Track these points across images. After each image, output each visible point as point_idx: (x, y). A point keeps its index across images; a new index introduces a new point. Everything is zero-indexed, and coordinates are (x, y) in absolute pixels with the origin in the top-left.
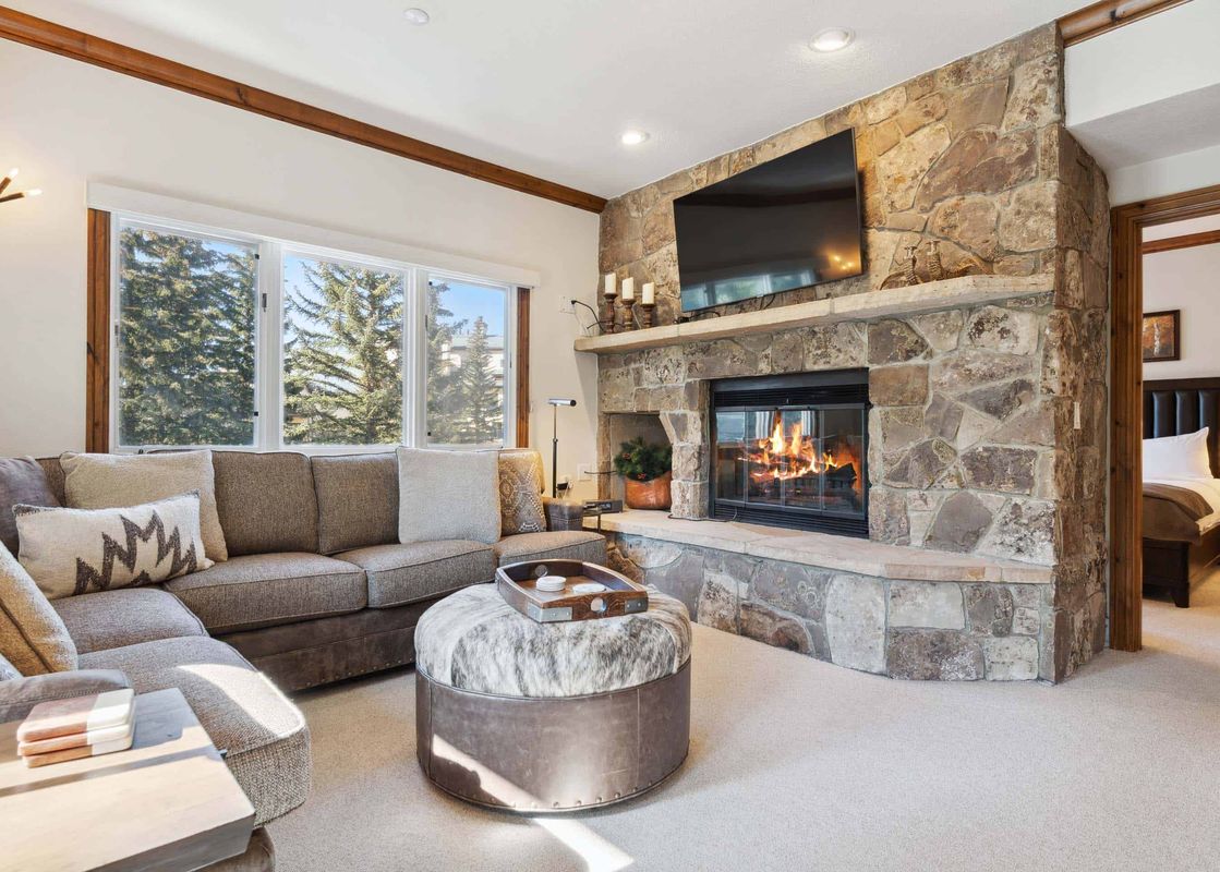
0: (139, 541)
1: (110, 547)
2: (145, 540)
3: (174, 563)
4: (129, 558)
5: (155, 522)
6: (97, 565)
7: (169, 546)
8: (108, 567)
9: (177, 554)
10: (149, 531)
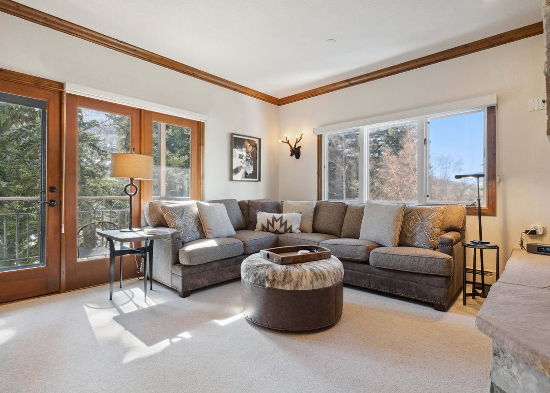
0: (275, 222)
1: (268, 222)
2: (277, 222)
3: (285, 229)
4: (273, 225)
5: (281, 218)
6: (265, 225)
7: (283, 224)
8: (268, 226)
9: (286, 227)
10: (278, 220)
